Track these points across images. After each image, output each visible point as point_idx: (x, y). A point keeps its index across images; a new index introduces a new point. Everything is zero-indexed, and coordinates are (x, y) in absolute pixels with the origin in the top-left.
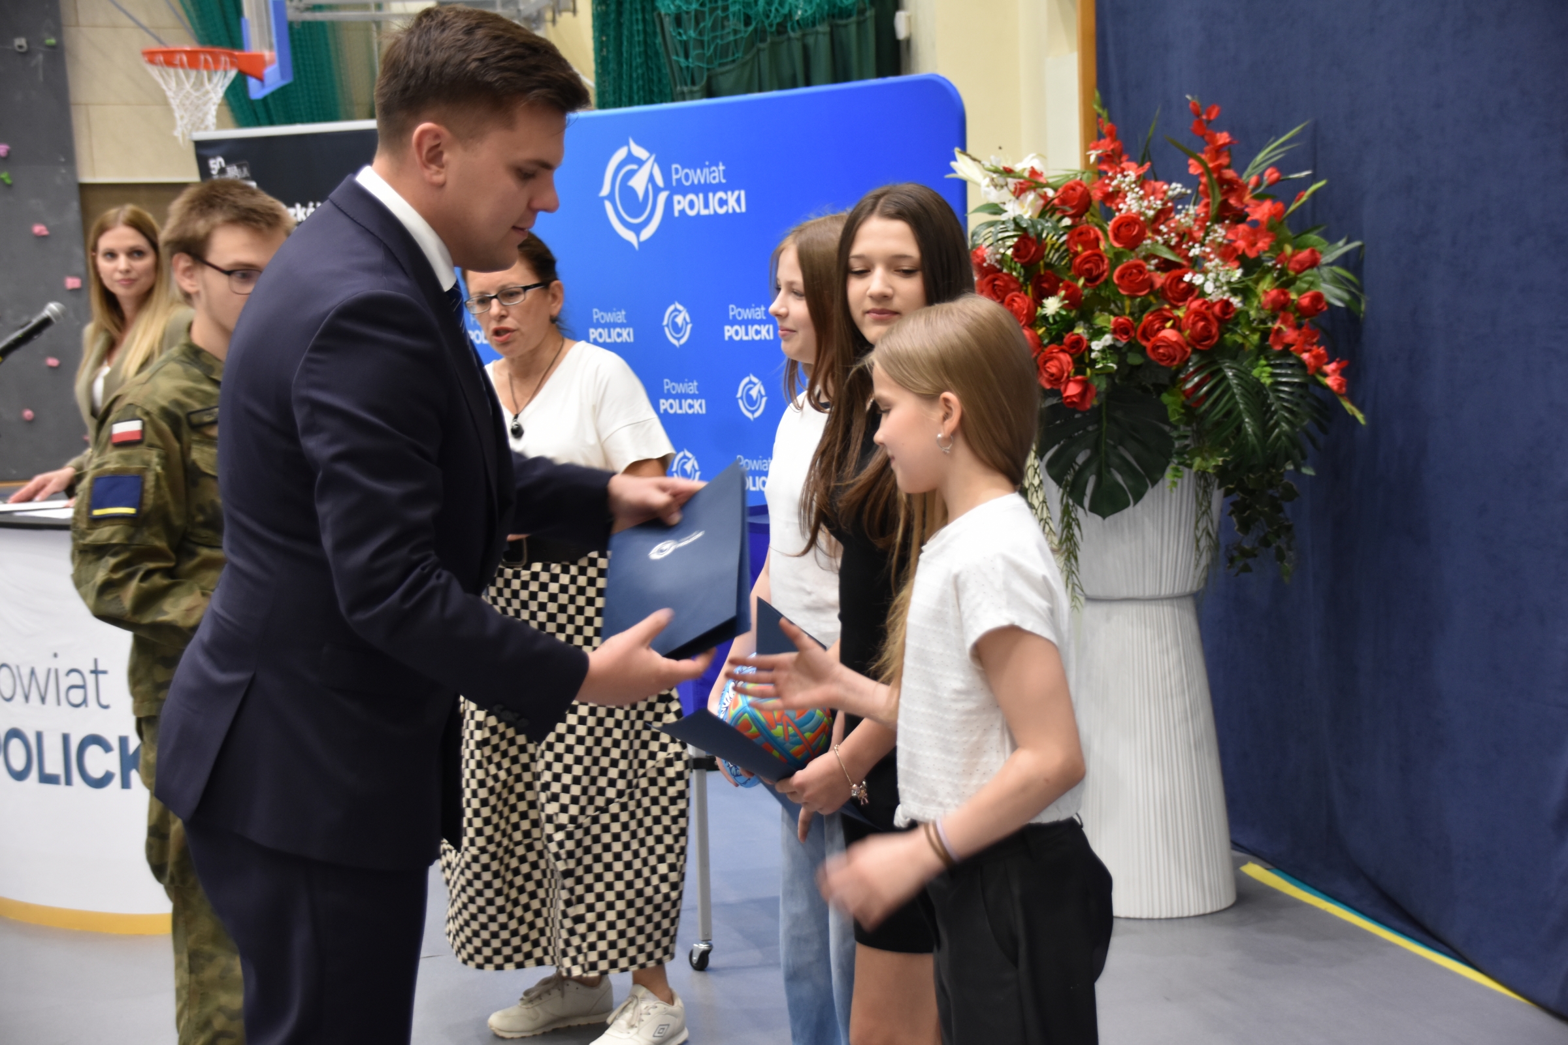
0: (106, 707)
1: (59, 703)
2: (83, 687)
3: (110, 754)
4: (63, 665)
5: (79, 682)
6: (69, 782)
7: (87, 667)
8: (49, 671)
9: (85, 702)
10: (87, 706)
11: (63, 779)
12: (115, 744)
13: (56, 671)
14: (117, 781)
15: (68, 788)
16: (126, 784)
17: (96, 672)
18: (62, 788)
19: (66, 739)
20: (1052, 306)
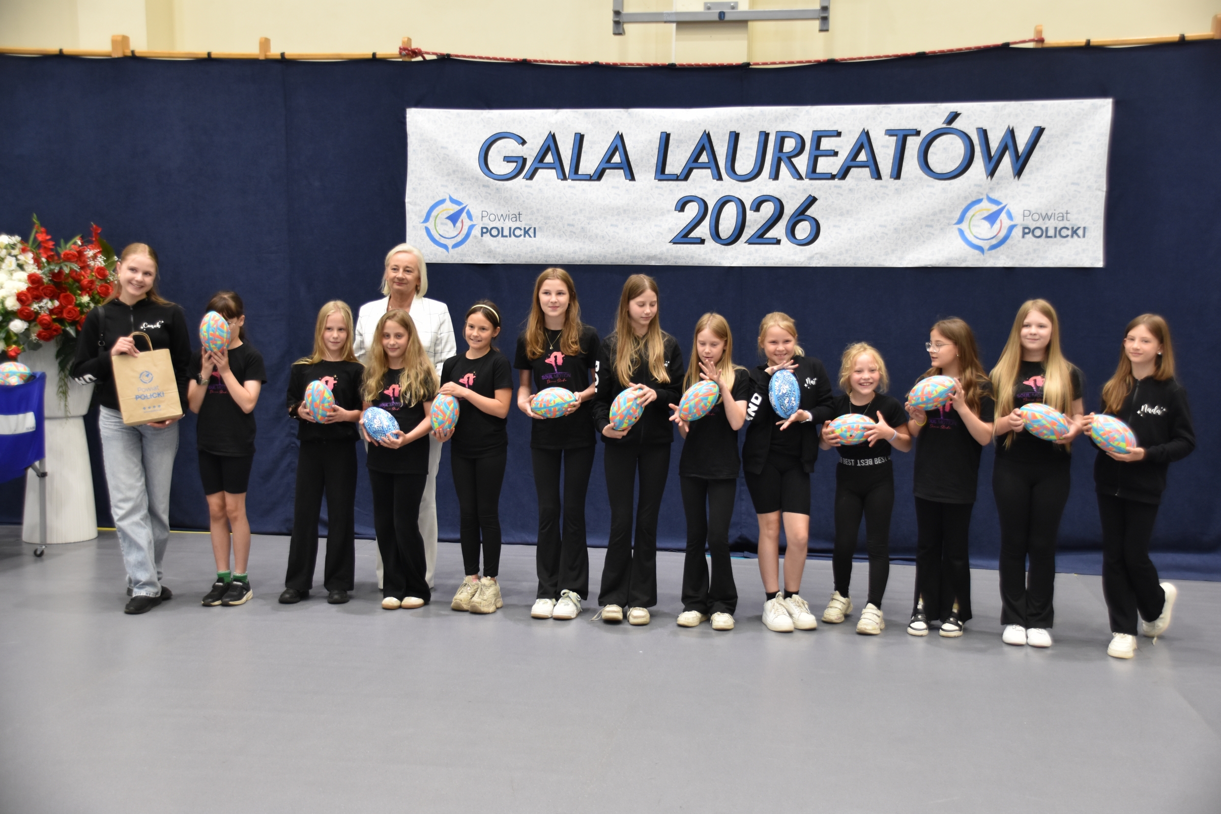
20: (86, 299)
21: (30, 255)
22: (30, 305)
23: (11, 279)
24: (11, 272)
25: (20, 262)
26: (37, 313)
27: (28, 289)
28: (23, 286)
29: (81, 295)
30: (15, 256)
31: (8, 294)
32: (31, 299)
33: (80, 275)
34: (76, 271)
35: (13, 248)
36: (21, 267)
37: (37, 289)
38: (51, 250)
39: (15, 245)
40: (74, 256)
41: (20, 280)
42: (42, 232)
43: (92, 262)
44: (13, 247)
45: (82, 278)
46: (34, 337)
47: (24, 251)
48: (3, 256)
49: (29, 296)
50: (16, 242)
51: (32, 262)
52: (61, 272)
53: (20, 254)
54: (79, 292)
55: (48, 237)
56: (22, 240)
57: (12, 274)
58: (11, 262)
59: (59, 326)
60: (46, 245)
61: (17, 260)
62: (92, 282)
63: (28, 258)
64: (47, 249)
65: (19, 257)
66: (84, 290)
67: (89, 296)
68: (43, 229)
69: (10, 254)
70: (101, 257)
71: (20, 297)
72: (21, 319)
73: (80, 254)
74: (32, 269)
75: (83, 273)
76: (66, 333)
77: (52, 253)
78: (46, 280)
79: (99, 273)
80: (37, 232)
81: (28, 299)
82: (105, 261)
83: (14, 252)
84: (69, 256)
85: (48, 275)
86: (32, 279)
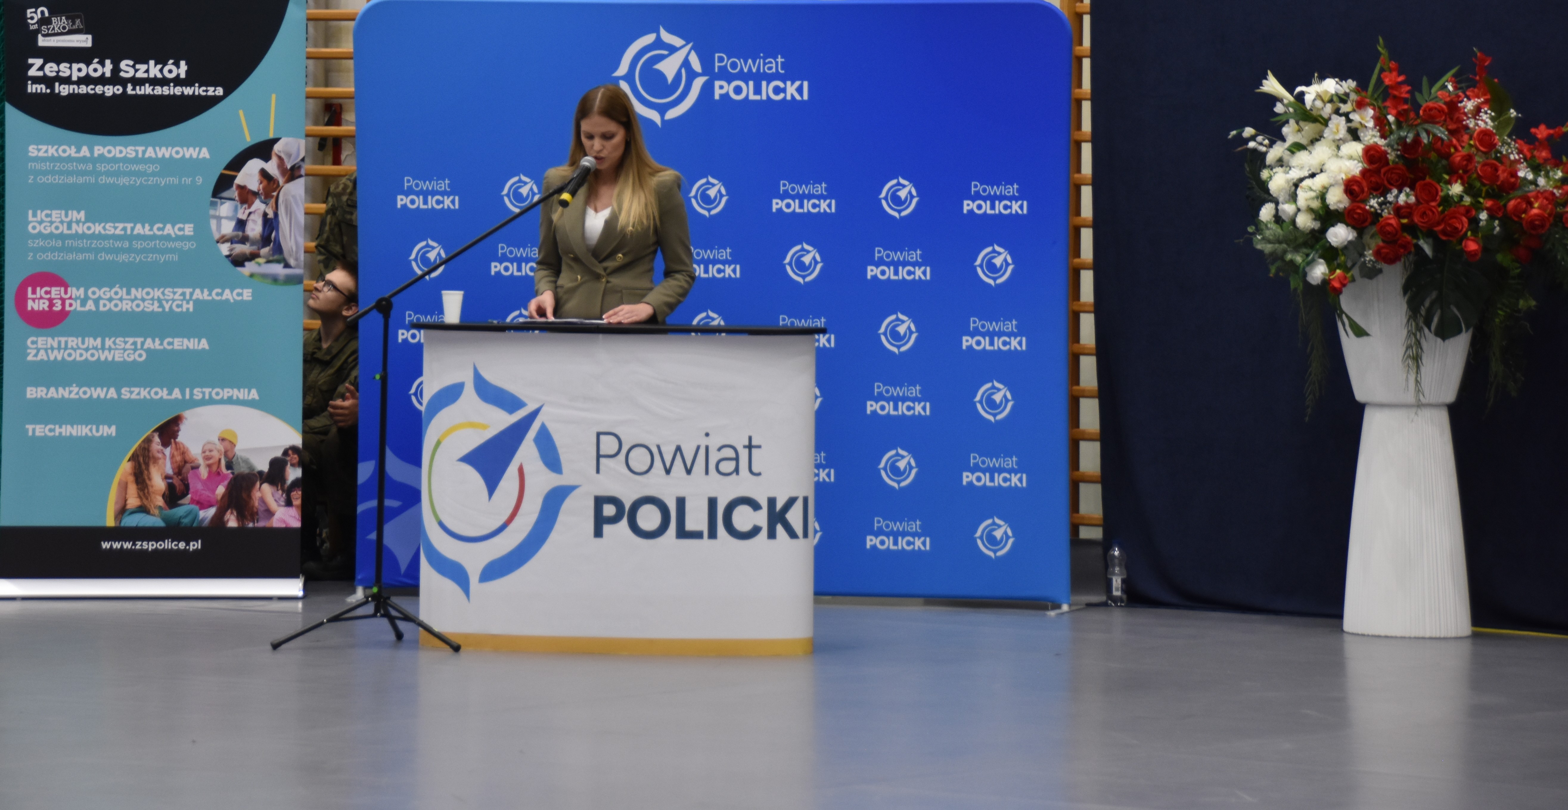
0: (759, 474)
1: (707, 472)
2: (737, 459)
3: (759, 512)
4: (714, 442)
5: (733, 455)
6: (713, 534)
7: (740, 442)
8: (698, 448)
9: (737, 470)
10: (738, 473)
11: (706, 534)
12: (764, 504)
13: (707, 448)
14: (764, 532)
15: (712, 541)
16: (772, 535)
17: (750, 447)
18: (706, 541)
19: (712, 503)
20: (1456, 189)
21: (1371, 112)
22: (1365, 201)
23: (1337, 156)
24: (1338, 145)
25: (1353, 125)
26: (1376, 215)
27: (1364, 173)
28: (1355, 168)
29: (1449, 182)
30: (1346, 115)
31: (1332, 181)
32: (1366, 189)
33: (1451, 144)
34: (1441, 139)
35: (1344, 102)
36: (1354, 134)
37: (1377, 172)
38: (1405, 101)
39: (1347, 95)
40: (1441, 111)
41: (1351, 158)
42: (1391, 70)
43: (1472, 120)
44: (1343, 99)
45: (1452, 150)
46: (1369, 255)
47: (1360, 105)
48: (1326, 116)
49: (1364, 184)
50: (1348, 91)
51: (1371, 124)
52: (1417, 140)
53: (1354, 111)
54: (1446, 177)
55: (1401, 79)
56: (1358, 85)
57: (1338, 148)
58: (1338, 125)
59: (1409, 238)
60: (1396, 93)
61: (1349, 120)
62: (1469, 158)
63: (1366, 118)
64: (1398, 100)
65: (1351, 116)
66: (1455, 173)
67: (1463, 184)
68: (1393, 64)
69: (1337, 112)
70: (1486, 113)
71: (1351, 187)
72: (1347, 225)
73: (1453, 106)
74: (1371, 137)
75: (1454, 141)
76: (1419, 249)
77: (1406, 107)
78: (1392, 156)
79: (1481, 141)
80: (1382, 70)
81: (1362, 191)
82: (1493, 119)
83: (1345, 108)
84: (1432, 113)
85: (1396, 147)
86: (1372, 155)
